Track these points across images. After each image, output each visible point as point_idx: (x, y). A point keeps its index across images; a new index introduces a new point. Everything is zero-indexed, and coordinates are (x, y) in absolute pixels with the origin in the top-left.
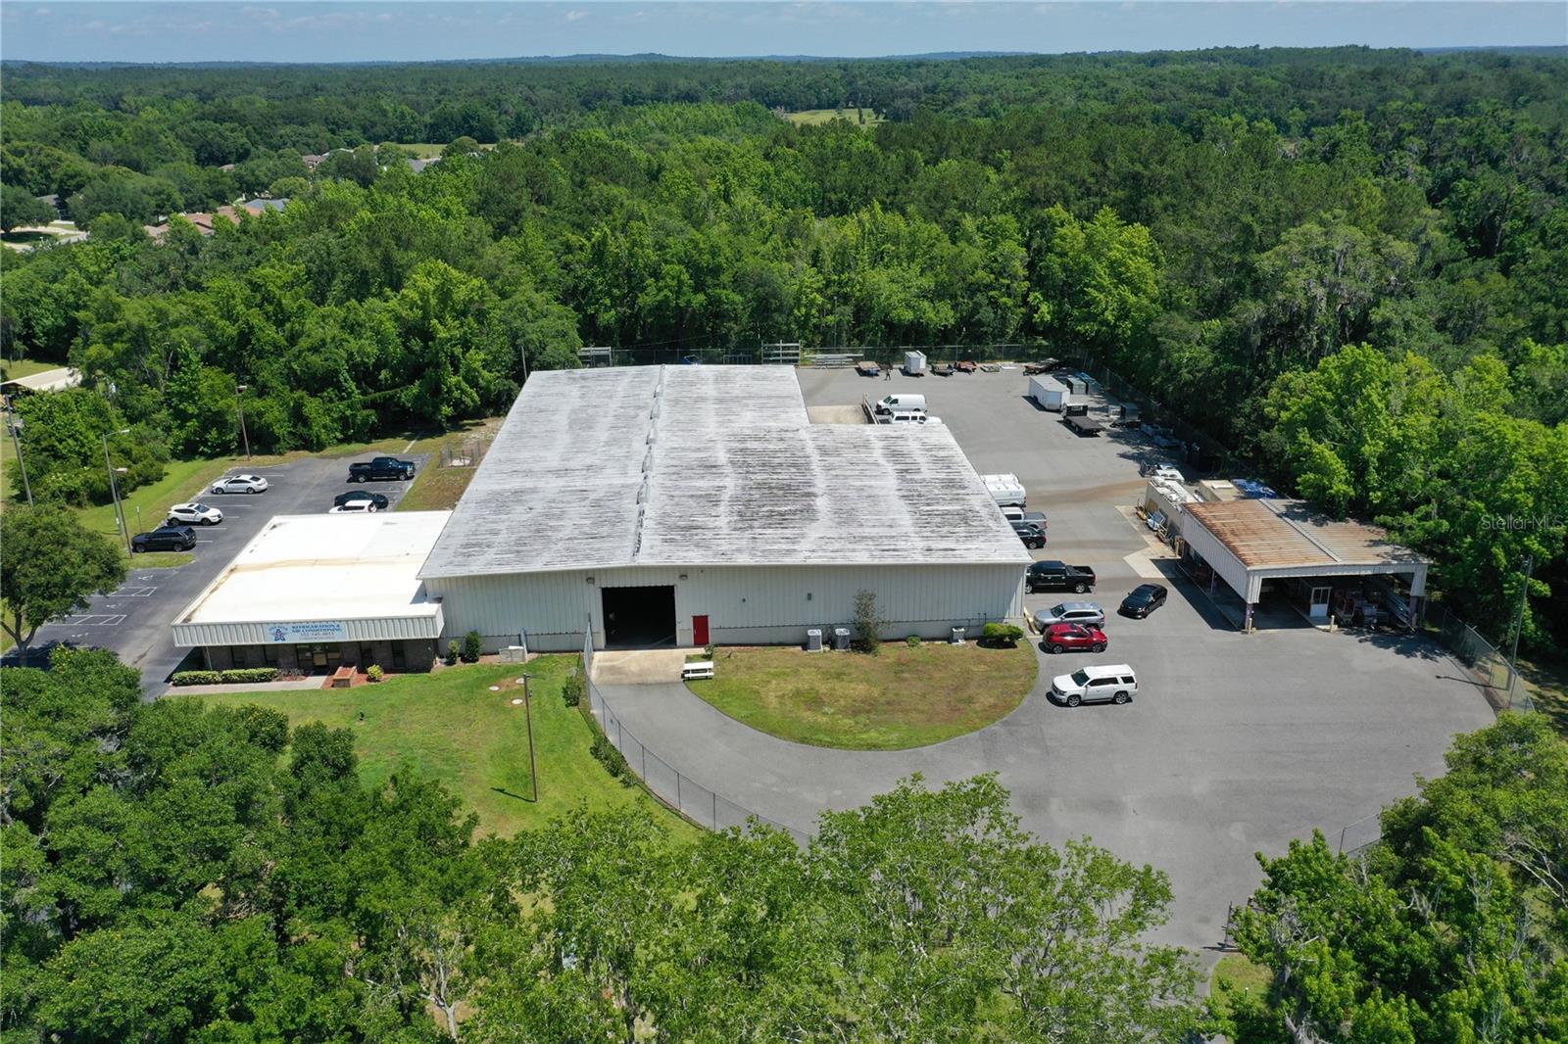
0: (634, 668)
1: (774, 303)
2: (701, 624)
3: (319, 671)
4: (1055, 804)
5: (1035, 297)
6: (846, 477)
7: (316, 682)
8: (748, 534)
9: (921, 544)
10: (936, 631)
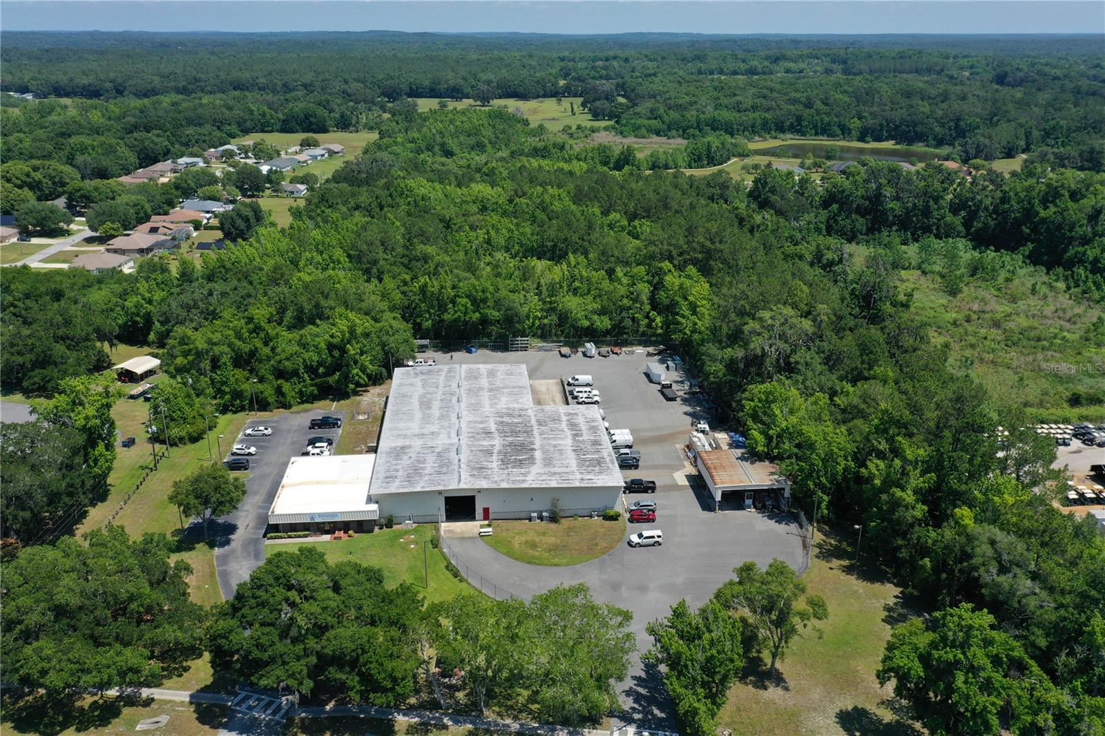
0: (459, 530)
1: (516, 319)
2: (486, 511)
3: (327, 532)
4: (623, 588)
5: (653, 314)
6: (549, 439)
7: (327, 537)
8: (506, 471)
9: (579, 476)
10: (586, 513)
